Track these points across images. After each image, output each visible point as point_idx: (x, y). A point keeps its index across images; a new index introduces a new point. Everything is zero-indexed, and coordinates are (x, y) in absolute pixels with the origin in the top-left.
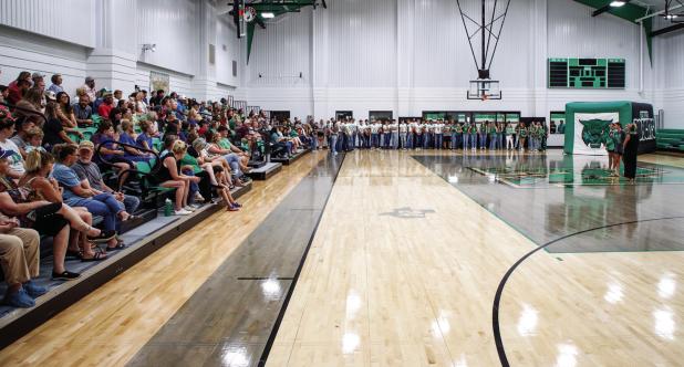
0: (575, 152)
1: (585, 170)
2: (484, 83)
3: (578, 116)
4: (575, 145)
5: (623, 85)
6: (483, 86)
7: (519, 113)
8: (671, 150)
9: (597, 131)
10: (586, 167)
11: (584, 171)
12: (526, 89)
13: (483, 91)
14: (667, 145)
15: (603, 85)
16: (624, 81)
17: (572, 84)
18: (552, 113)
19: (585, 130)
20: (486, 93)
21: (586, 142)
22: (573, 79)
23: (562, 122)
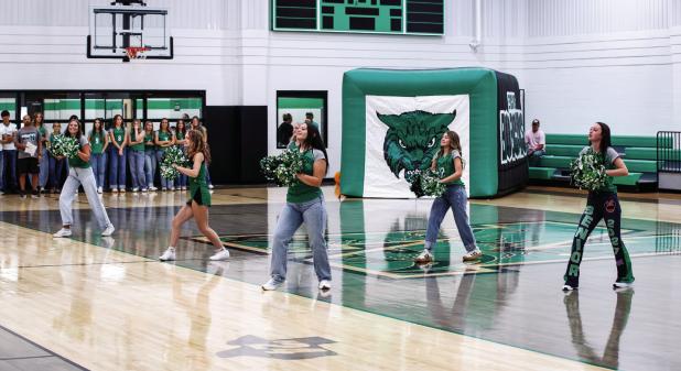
0: (368, 191)
1: (394, 235)
2: (127, 16)
3: (376, 104)
4: (368, 174)
5: (440, 29)
6: (126, 25)
7: (201, 94)
8: (554, 183)
9: (420, 139)
10: (396, 227)
11: (390, 237)
12: (220, 33)
13: (126, 37)
14: (550, 172)
15: (396, 26)
16: (440, 19)
17: (328, 23)
18: (280, 94)
19: (391, 137)
20: (134, 42)
21: (395, 167)
22: (331, 10)
23: (310, 116)
